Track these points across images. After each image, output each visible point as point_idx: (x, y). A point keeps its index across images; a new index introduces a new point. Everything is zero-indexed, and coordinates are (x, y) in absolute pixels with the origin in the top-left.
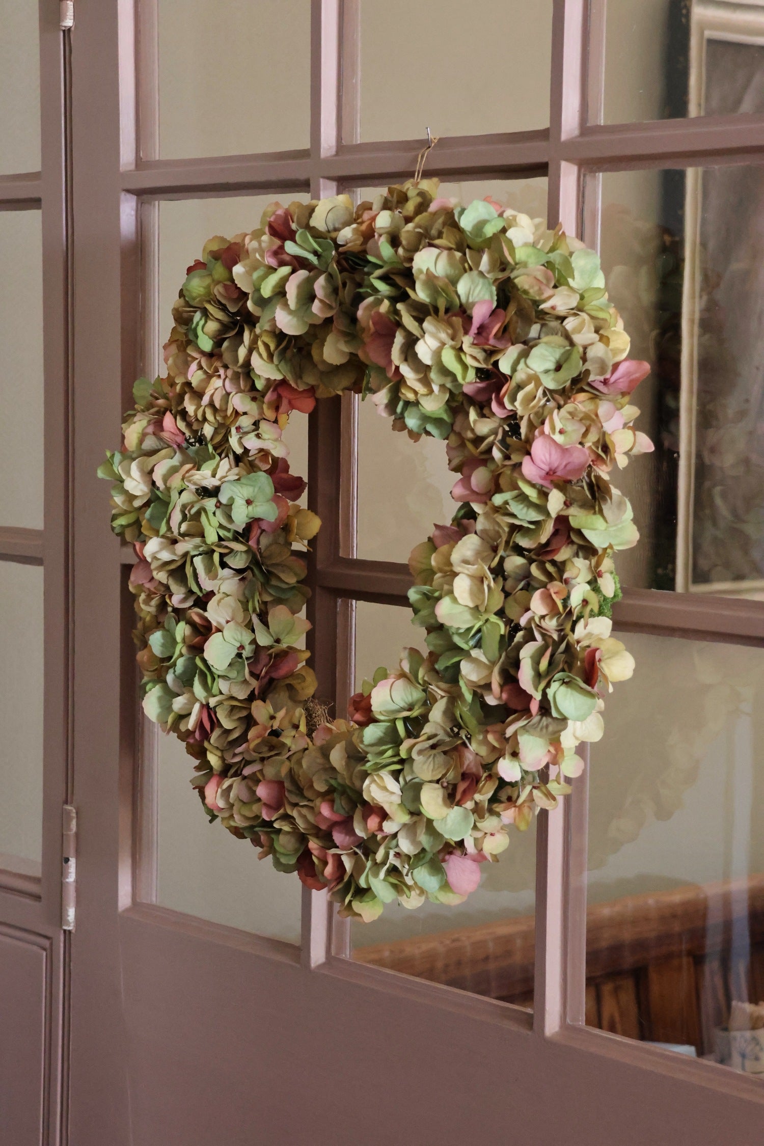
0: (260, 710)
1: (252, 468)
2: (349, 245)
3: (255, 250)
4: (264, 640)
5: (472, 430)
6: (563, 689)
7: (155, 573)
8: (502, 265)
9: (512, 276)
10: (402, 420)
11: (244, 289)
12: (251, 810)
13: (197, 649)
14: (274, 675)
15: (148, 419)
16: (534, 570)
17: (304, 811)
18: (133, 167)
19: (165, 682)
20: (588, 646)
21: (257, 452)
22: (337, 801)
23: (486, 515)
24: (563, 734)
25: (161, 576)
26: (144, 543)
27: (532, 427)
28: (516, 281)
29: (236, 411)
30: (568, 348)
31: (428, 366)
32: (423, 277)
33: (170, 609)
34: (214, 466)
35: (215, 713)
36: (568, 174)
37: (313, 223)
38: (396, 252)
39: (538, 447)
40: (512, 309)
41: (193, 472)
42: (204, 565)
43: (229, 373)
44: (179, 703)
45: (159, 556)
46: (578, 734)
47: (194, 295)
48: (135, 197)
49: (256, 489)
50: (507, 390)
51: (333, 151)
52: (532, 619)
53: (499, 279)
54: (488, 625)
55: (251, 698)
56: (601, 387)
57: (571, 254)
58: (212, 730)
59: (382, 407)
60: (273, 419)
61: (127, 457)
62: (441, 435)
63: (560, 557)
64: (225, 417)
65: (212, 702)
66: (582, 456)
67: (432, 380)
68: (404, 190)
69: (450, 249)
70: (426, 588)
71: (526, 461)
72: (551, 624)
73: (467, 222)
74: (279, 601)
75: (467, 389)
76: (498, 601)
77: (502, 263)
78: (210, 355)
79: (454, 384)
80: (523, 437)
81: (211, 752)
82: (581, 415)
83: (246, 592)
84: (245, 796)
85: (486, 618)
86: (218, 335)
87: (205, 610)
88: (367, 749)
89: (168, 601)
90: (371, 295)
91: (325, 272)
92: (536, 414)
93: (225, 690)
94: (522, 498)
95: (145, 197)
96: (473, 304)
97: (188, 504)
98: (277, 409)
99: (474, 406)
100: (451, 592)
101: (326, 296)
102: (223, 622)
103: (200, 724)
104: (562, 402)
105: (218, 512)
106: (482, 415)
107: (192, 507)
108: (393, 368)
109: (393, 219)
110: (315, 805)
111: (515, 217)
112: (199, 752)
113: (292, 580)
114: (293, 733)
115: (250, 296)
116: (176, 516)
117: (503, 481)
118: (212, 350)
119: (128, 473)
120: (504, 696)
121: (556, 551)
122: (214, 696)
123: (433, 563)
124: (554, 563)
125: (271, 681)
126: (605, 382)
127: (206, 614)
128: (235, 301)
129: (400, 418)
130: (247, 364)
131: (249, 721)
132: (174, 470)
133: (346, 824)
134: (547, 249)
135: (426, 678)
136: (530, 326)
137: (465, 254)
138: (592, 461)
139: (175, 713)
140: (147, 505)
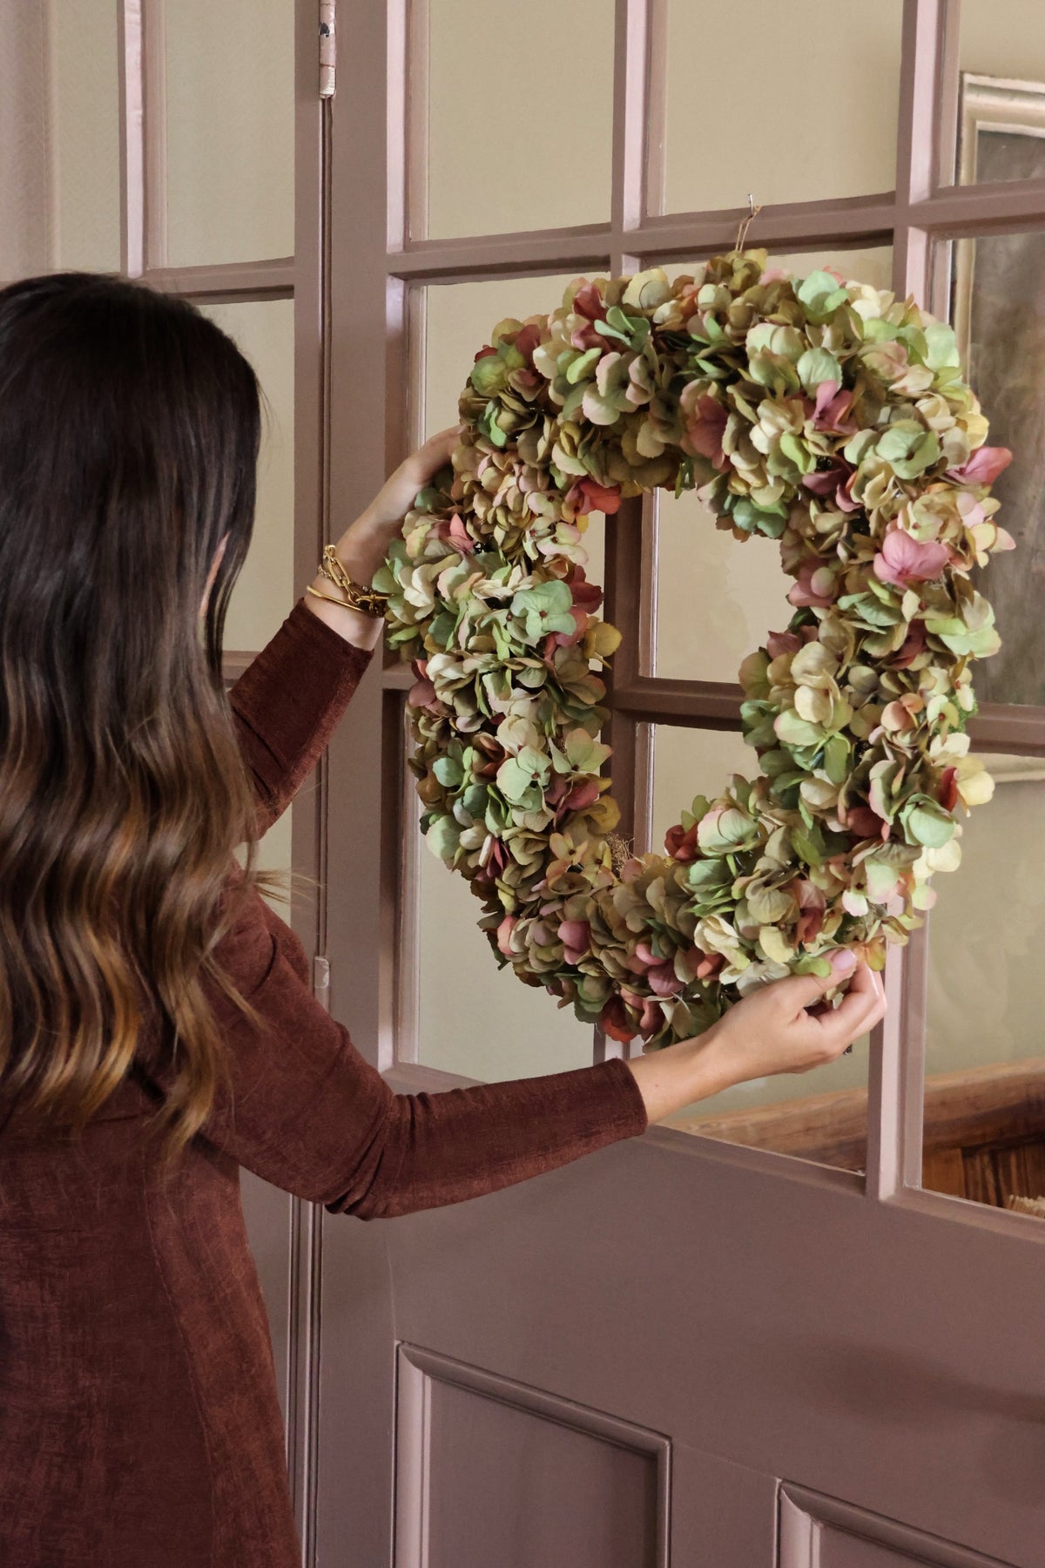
0: (559, 843)
1: (548, 576)
2: (667, 324)
3: (559, 331)
4: (561, 767)
5: (813, 527)
6: (917, 813)
7: (438, 694)
8: (847, 341)
9: (861, 352)
10: (728, 518)
11: (546, 375)
12: (550, 954)
13: (488, 777)
14: (573, 806)
15: (431, 523)
16: (885, 681)
17: (613, 954)
18: (401, 248)
19: (451, 814)
20: (943, 766)
21: (552, 558)
22: (655, 943)
23: (831, 620)
24: (916, 863)
25: (446, 697)
26: (425, 660)
27: (882, 522)
28: (864, 359)
29: (532, 512)
30: (923, 433)
31: (763, 455)
32: (758, 356)
33: (453, 734)
34: (506, 574)
35: (508, 848)
36: (916, 243)
37: (626, 299)
38: (723, 329)
39: (891, 544)
40: (859, 390)
41: (484, 581)
42: (494, 685)
43: (525, 469)
44: (467, 837)
45: (444, 674)
46: (932, 863)
47: (484, 383)
48: (402, 282)
49: (552, 600)
50: (854, 480)
51: (637, 224)
52: (883, 735)
53: (845, 357)
54: (832, 742)
55: (548, 831)
56: (958, 477)
57: (924, 329)
58: (505, 867)
59: (707, 503)
60: (572, 522)
61: (410, 564)
62: (774, 532)
63: (914, 666)
64: (519, 519)
65: (506, 835)
66: (940, 553)
67: (768, 470)
68: (729, 261)
69: (787, 325)
70: (761, 702)
71: (878, 558)
72: (904, 741)
73: (805, 295)
74: (575, 724)
75: (808, 481)
76: (845, 716)
77: (846, 340)
78: (502, 451)
79: (793, 474)
80: (872, 532)
81: (503, 891)
82: (938, 508)
83: (541, 714)
84: (541, 938)
85: (831, 735)
86: (512, 428)
87: (495, 734)
88: (692, 889)
89: (452, 724)
90: (695, 377)
91: (640, 354)
92: (886, 507)
93: (519, 822)
94: (873, 601)
95: (414, 282)
96: (817, 386)
97: (477, 616)
98: (576, 510)
99: (814, 500)
100: (791, 706)
101: (642, 381)
102: (516, 748)
103: (492, 860)
104: (915, 494)
105: (510, 626)
106: (823, 509)
107: (482, 620)
108: (723, 458)
109: (718, 293)
110: (628, 948)
111: (859, 290)
112: (486, 891)
113: (591, 701)
114: (596, 868)
115: (552, 382)
116: (464, 630)
117: (849, 583)
118: (505, 445)
119: (409, 583)
120: (850, 821)
121: (911, 659)
122: (507, 829)
123: (769, 675)
124: (906, 672)
125: (568, 812)
126: (961, 472)
127: (497, 738)
128: (532, 389)
129: (725, 516)
130: (548, 457)
131: (547, 856)
132: (459, 581)
133: (666, 969)
134: (898, 323)
135: (758, 807)
136: (880, 408)
137: (803, 330)
138: (951, 559)
139: (463, 848)
140: (429, 618)
